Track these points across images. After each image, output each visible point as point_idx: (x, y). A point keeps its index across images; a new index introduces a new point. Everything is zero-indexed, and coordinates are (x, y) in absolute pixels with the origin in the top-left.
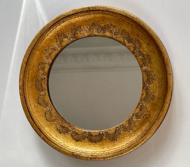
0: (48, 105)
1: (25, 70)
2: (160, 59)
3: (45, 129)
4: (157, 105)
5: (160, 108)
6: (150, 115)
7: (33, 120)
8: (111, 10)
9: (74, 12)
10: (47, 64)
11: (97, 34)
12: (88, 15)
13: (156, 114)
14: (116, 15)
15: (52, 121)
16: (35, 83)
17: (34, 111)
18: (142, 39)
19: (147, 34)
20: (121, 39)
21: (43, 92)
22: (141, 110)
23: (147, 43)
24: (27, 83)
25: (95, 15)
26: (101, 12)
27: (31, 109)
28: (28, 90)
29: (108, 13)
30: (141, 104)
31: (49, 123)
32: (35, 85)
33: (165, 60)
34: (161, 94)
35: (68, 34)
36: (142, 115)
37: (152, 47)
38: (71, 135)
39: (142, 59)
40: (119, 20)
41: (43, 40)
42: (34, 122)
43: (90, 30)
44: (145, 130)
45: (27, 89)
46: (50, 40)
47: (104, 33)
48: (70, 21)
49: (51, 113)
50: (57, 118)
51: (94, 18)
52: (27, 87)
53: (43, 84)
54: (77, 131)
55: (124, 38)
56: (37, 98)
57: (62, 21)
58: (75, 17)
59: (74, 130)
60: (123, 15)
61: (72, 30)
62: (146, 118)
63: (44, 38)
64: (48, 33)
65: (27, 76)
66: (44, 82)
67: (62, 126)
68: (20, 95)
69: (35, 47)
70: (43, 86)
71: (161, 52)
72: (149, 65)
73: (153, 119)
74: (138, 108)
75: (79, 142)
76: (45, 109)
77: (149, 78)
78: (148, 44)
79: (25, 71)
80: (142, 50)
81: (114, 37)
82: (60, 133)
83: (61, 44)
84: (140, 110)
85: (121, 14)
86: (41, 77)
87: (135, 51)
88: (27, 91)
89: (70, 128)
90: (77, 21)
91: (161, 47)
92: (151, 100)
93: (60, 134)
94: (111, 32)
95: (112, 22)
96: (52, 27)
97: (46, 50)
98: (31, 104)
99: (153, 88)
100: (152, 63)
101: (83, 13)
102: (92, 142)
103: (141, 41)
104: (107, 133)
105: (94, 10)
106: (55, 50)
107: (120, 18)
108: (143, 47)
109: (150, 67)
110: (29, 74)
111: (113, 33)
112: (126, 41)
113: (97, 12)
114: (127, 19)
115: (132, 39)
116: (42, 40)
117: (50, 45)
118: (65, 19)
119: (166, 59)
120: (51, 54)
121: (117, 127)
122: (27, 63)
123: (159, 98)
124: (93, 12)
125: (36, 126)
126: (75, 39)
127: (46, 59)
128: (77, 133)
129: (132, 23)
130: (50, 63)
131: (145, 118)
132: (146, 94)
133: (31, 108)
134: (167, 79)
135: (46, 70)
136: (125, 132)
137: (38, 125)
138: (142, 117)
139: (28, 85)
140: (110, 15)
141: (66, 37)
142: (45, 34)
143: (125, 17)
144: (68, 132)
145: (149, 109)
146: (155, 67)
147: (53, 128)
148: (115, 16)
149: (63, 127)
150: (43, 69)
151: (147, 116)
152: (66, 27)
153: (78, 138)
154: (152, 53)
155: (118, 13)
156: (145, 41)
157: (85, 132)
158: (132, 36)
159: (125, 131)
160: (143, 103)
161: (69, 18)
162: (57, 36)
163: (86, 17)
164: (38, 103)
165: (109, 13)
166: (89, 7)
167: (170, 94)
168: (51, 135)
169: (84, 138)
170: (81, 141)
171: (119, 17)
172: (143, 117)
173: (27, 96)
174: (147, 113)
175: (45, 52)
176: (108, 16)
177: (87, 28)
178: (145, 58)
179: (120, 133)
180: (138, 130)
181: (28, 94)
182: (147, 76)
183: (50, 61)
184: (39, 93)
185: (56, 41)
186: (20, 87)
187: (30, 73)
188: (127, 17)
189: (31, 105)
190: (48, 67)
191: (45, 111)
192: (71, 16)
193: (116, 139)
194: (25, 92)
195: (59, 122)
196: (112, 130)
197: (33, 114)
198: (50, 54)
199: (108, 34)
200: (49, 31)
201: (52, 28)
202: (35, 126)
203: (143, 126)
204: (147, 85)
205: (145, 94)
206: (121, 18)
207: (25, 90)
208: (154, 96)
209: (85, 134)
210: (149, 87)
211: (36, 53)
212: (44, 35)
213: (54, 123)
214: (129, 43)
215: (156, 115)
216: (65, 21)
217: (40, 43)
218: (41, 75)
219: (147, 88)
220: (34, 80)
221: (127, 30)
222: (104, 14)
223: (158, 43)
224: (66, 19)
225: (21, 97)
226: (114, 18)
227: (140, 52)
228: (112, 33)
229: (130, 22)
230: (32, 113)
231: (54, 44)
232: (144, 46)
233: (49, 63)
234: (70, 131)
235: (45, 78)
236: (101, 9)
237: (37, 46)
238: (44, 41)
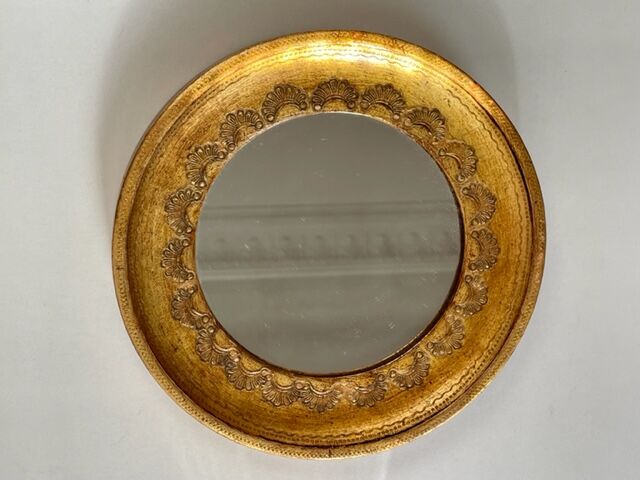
0: (465, 192)
1: (524, 297)
2: (146, 309)
3: (478, 123)
4: (158, 183)
5: (149, 176)
6: (179, 155)
7: (514, 153)
8: (271, 445)
9: (374, 445)
10: (460, 308)
11: (315, 383)
12: (335, 435)
13: (162, 160)
14: (259, 431)
15: (458, 146)
16: (500, 256)
17: (507, 178)
18: (191, 363)
19: (176, 376)
20: (248, 363)
21: (478, 230)
22: (204, 170)
23: (178, 353)
24: (523, 258)
25: (314, 435)
26: (299, 443)
27: (516, 183)
28: (521, 238)
29: (281, 437)
30: (202, 185)
31: (469, 141)
32: (500, 249)
33: (130, 306)
34: (147, 213)
35: (394, 387)
36: (201, 155)
37: (166, 340)
38: (404, 103)
39: (193, 308)
40: (251, 417)
41: (467, 374)
42: (510, 147)
43: (333, 395)
44: (192, 115)
45: (524, 240)
46: (445, 373)
47: (294, 383)
48: (386, 423)
49: (459, 168)
50: (442, 154)
51: (318, 425)
52: (524, 246)
53: (476, 253)
54: (388, 114)
55: (241, 366)
56: (496, 215)
57: (409, 422)
58: (371, 431)
59: (397, 117)
60: (240, 430)
61: (383, 398)
62: (189, 148)
63: (463, 381)
64: (450, 393)
65: (520, 278)
66: (473, 259)
67: (429, 131)
68: (544, 225)
69: (491, 357)
70: (475, 247)
71: (141, 328)
72: (176, 293)
73: (170, 146)
74: (210, 173)
75: (384, 83)
76: (477, 179)
77: (176, 257)
78: (176, 350)
79: (526, 292)
80: (194, 333)
81: (266, 372)
82: (436, 111)
83: (417, 361)
84: (205, 169)
85: (246, 433)
86: (481, 273)
87: (212, 331)
88: (524, 235)
89: (407, 124)
90: (367, 420)
91: (142, 343)
92: (175, 197)
93: (438, 108)
94: (274, 386)
95: (271, 412)
96: (436, 411)
97: (461, 347)
98: (514, 196)
99: (166, 230)
100: (169, 297)
101: (347, 443)
102: (345, 82)
103: (194, 358)
104: (303, 106)
105: (319, 447)
106: (434, 344)
107: (247, 420)
108: (190, 341)
109: (170, 287)
110: (515, 283)
111: (269, 383)
112: (237, 360)
113: (309, 444)
114: (230, 419)
115: (219, 364)
116: (470, 375)
117: (446, 359)
118: (399, 430)
119: (130, 311)
120: (446, 335)
121: (272, 122)
122: (517, 317)
123: (153, 201)
124: (320, 444)
125: (504, 134)
126: (375, 371)
127: (460, 321)
128: (388, 107)
129: (217, 406)
130: (451, 310)
131: (193, 148)
132: (186, 213)
133: (518, 185)
134: (127, 254)
135: (463, 291)
136: (250, 108)
137: (499, 136)
138: (200, 151)
139: (518, 252)
140: (275, 431)
141: (400, 379)
142: (457, 391)
143: (235, 424)
144: (415, 112)
145: (181, 172)
146: (159, 288)
147: (457, 125)
148: (261, 429)
149: (427, 128)
150: (472, 294)
151: (185, 154)
152: (399, 406)
153: (387, 94)
154: (167, 325)
155: (253, 435)
156: (186, 359)
157: (364, 110)
158: (218, 370)
159: (251, 112)
160: (195, 189)
161: (387, 431)
162: (425, 382)
163: (341, 431)
164: (494, 198)
165: (278, 438)
166: (330, 456)
167: (119, 214)
168: (463, 107)
169: (368, 93)
170: (377, 86)
171: (251, 425)
172: (196, 150)
173: (525, 222)
174: (186, 160)
175: (463, 341)
176: (281, 430)
177: (339, 400)
178: (187, 311)
179: (264, 105)
180: (214, 116)
181: (521, 228)
182: (181, 262)
183: (449, 315)
184: (489, 226)
185: (430, 370)
186: (544, 248)
187: (510, 285)
188: (229, 424)
189: (517, 195)
190: (456, 299)
191: (476, 175)
192: (382, 435)
193: (276, 89)
194: (530, 233)
195: (436, 141)
196: (287, 116)
197: (512, 169)
198: (449, 333)
199: (284, 381)
200: (447, 399)
201: (437, 407)
202: (508, 136)
203: (199, 124)
204: (182, 238)
205: (191, 213)
206: (246, 424)
207: (530, 239)
208: (166, 208)
209: (365, 105)
210: (177, 233)
211: (488, 340)
212: (461, 388)
213: (453, 138)
214: (228, 355)
215: (161, 156)
216: (398, 422)
217: (474, 367)
218: (479, 278)
219: (185, 229)
220: (500, 263)
221: (232, 389)
222: (292, 435)
223: (147, 352)
224: (395, 428)
225: (544, 220)
226: (265, 423)
227: (197, 328)
228: (272, 384)
229: (221, 410)
230: (514, 172)
231: (437, 362)
232: (186, 345)
233: (455, 309)
234: (406, 116)
235: (470, 268)
236: (298, 450)
237: (484, 361)
238: (464, 373)
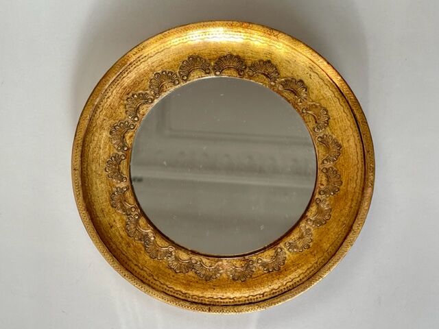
0: (320, 139)
1: (356, 217)
2: (93, 198)
3: (331, 92)
4: (106, 115)
5: (99, 110)
6: (121, 98)
7: (354, 115)
8: (169, 298)
9: (240, 308)
10: (311, 220)
11: (205, 260)
12: (215, 297)
13: (109, 100)
14: (163, 288)
15: (316, 107)
16: (342, 187)
17: (350, 132)
18: (122, 237)
19: (110, 245)
20: (160, 242)
21: (327, 167)
22: (137, 110)
23: (113, 229)
24: (357, 190)
25: (201, 295)
26: (189, 299)
27: (356, 137)
28: (357, 176)
29: (177, 294)
30: (136, 119)
31: (323, 103)
32: (342, 183)
33: (81, 195)
34: (97, 134)
35: (259, 270)
36: (136, 99)
37: (105, 220)
38: (279, 74)
39: (125, 201)
40: (158, 278)
41: (311, 268)
42: (352, 110)
43: (217, 270)
44: (130, 72)
45: (359, 178)
46: (295, 264)
47: (190, 259)
48: (252, 294)
49: (316, 122)
50: (304, 111)
51: (204, 289)
52: (358, 181)
53: (325, 183)
54: (267, 81)
55: (155, 243)
56: (341, 158)
57: (267, 295)
58: (240, 298)
59: (272, 83)
60: (149, 285)
61: (251, 276)
62: (128, 94)
63: (308, 272)
64: (298, 279)
65: (354, 204)
66: (322, 187)
67: (296, 95)
68: (374, 169)
69: (328, 257)
70: (324, 179)
71: (87, 210)
72: (114, 189)
73: (114, 91)
74: (141, 112)
75: (265, 59)
76: (328, 131)
77: (115, 165)
78: (111, 227)
79: (357, 215)
80: (125, 218)
81: (172, 249)
82: (301, 81)
83: (277, 254)
84: (138, 108)
85: (153, 288)
86: (327, 197)
87: (137, 217)
88: (359, 174)
89: (280, 89)
90: (239, 290)
91: (87, 219)
92: (117, 125)
93: (303, 79)
94: (177, 259)
95: (173, 276)
96: (286, 290)
97: (309, 247)
98: (354, 146)
99: (110, 147)
100: (109, 192)
101: (222, 304)
102: (238, 57)
103: (123, 234)
104: (207, 71)
105: (202, 304)
106: (290, 243)
107: (156, 280)
108: (122, 222)
109: (112, 186)
110: (351, 207)
111: (173, 257)
112: (153, 239)
113: (196, 301)
114: (144, 277)
115: (140, 240)
116: (313, 268)
117: (298, 255)
118: (259, 299)
119: (81, 198)
120: (299, 238)
121: (186, 81)
122: (350, 231)
123: (102, 127)
124: (204, 302)
125: (348, 102)
126: (247, 257)
127: (309, 230)
128: (267, 76)
129: (136, 268)
130: (304, 221)
131: (131, 94)
132: (124, 137)
133: (357, 138)
134: (81, 161)
135: (314, 209)
136: (171, 70)
137: (344, 102)
138: (135, 96)
139: (355, 186)
140: (174, 289)
141: (264, 265)
142: (303, 278)
143: (147, 282)
144: (286, 81)
145: (122, 109)
146: (103, 185)
147: (316, 92)
148: (165, 287)
149: (295, 92)
150: (320, 211)
151: (125, 98)
152: (261, 284)
153: (266, 67)
154: (107, 210)
155: (158, 290)
156: (117, 233)
157: (250, 77)
158: (139, 244)
159: (172, 73)
160: (131, 122)
161: (251, 299)
162: (282, 269)
163: (220, 295)
164: (340, 146)
165: (175, 295)
166: (209, 311)
167: (77, 134)
168: (320, 80)
169: (253, 66)
170: (259, 61)
171: (158, 283)
172: (133, 95)
173: (360, 165)
174: (126, 102)
175: (311, 244)
176: (178, 289)
177: (221, 274)
178: (121, 202)
179: (180, 69)
180: (146, 73)
181: (358, 169)
182: (119, 169)
183: (302, 224)
184: (335, 165)
185: (286, 262)
186: (373, 185)
187: (347, 208)
188: (142, 281)
189: (356, 145)
190: (308, 214)
191: (328, 128)
192: (247, 302)
193: (189, 58)
194: (363, 173)
195: (301, 102)
196: (197, 76)
197: (353, 126)
198: (301, 237)
199: (184, 256)
200: (295, 283)
201: (287, 287)
202: (350, 103)
203: (135, 78)
204: (121, 153)
205: (127, 138)
206: (154, 282)
207: (363, 177)
208: (111, 133)
209: (251, 74)
210: (117, 149)
211: (328, 245)
212: (306, 276)
213: (313, 101)
214: (147, 235)
215: (108, 98)
216: (260, 294)
217: (316, 263)
218: (326, 201)
219: (123, 148)
220: (341, 192)
221: (147, 258)
222: (185, 294)
223: (91, 226)
224: (257, 298)
225: (374, 164)
226: (168, 283)
227: (128, 215)
228: (176, 257)
229: (139, 270)
230: (354, 129)
231: (291, 256)
232: (119, 225)
233: (307, 221)
234: (281, 83)
235: (320, 193)
236: (188, 304)
237: (324, 259)
238: (309, 266)
